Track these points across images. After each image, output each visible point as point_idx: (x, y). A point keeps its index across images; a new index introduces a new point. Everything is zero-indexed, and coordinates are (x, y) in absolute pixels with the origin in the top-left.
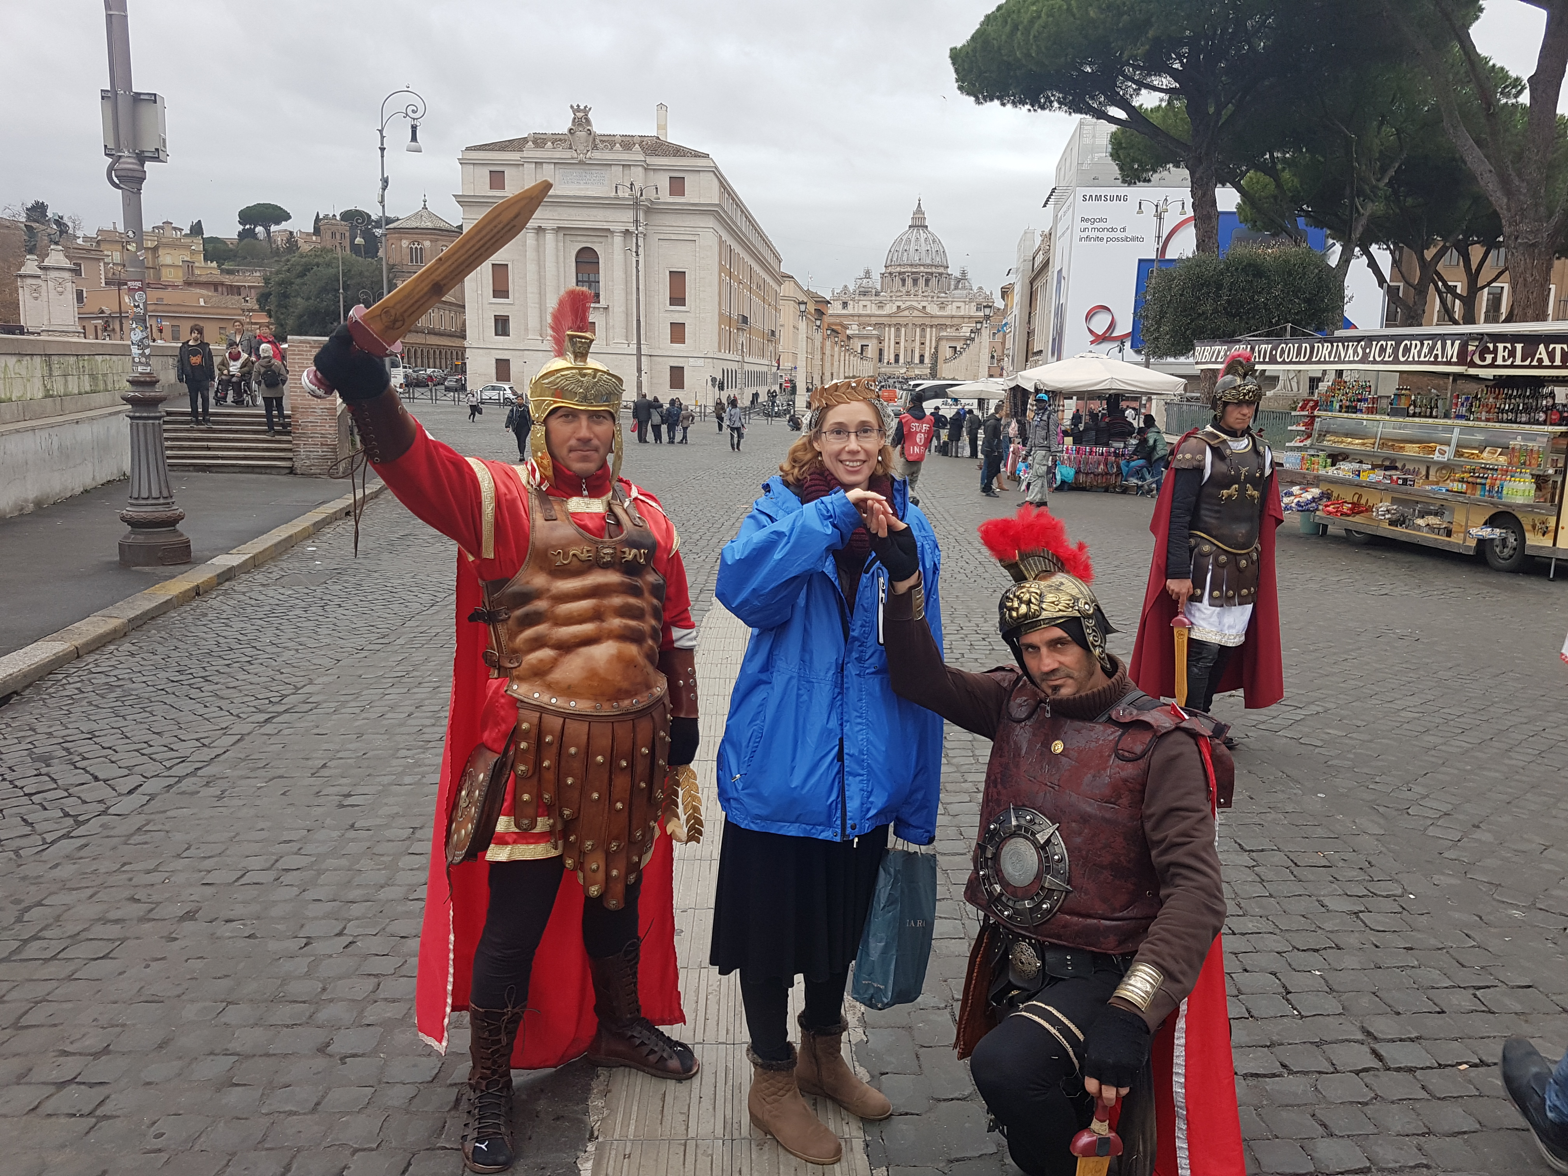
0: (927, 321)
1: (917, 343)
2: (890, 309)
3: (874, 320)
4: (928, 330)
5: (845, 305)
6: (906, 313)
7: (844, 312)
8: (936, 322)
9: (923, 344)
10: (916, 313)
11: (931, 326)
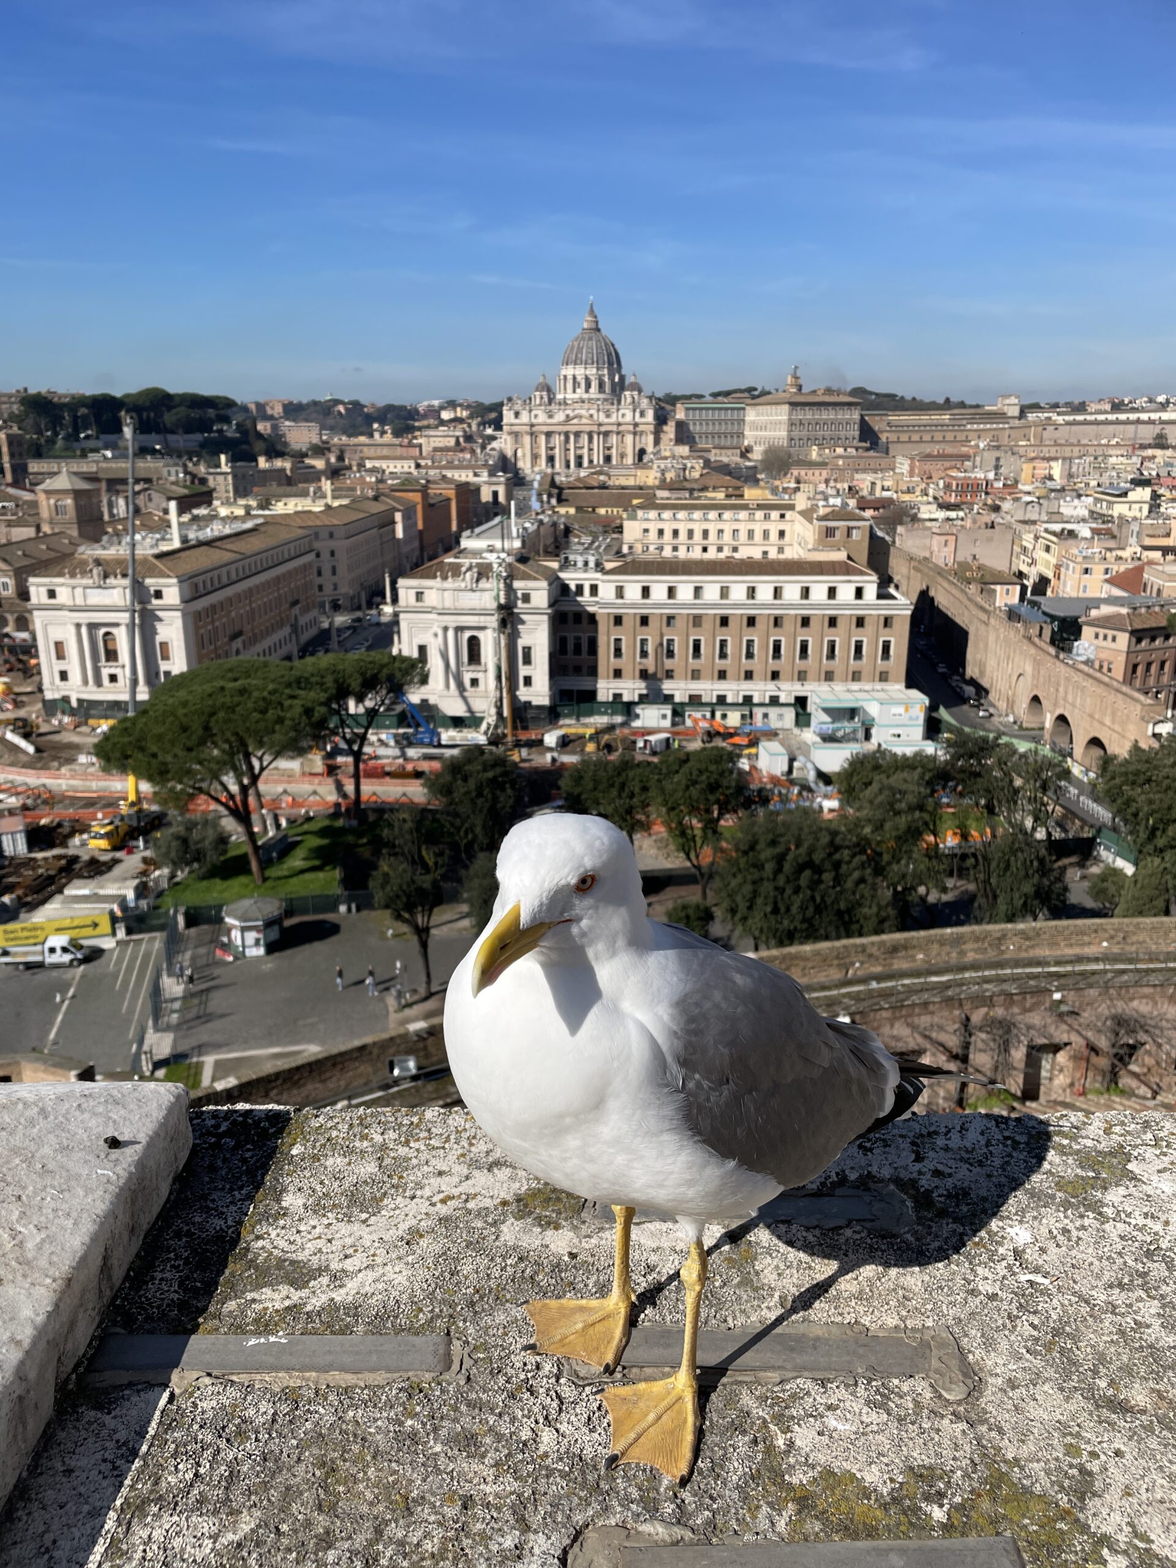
0: (595, 428)
1: (585, 451)
2: (560, 417)
3: (545, 429)
4: (595, 437)
5: (517, 415)
6: (575, 421)
7: (517, 421)
8: (603, 429)
9: (590, 450)
10: (584, 421)
11: (599, 434)
